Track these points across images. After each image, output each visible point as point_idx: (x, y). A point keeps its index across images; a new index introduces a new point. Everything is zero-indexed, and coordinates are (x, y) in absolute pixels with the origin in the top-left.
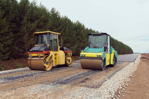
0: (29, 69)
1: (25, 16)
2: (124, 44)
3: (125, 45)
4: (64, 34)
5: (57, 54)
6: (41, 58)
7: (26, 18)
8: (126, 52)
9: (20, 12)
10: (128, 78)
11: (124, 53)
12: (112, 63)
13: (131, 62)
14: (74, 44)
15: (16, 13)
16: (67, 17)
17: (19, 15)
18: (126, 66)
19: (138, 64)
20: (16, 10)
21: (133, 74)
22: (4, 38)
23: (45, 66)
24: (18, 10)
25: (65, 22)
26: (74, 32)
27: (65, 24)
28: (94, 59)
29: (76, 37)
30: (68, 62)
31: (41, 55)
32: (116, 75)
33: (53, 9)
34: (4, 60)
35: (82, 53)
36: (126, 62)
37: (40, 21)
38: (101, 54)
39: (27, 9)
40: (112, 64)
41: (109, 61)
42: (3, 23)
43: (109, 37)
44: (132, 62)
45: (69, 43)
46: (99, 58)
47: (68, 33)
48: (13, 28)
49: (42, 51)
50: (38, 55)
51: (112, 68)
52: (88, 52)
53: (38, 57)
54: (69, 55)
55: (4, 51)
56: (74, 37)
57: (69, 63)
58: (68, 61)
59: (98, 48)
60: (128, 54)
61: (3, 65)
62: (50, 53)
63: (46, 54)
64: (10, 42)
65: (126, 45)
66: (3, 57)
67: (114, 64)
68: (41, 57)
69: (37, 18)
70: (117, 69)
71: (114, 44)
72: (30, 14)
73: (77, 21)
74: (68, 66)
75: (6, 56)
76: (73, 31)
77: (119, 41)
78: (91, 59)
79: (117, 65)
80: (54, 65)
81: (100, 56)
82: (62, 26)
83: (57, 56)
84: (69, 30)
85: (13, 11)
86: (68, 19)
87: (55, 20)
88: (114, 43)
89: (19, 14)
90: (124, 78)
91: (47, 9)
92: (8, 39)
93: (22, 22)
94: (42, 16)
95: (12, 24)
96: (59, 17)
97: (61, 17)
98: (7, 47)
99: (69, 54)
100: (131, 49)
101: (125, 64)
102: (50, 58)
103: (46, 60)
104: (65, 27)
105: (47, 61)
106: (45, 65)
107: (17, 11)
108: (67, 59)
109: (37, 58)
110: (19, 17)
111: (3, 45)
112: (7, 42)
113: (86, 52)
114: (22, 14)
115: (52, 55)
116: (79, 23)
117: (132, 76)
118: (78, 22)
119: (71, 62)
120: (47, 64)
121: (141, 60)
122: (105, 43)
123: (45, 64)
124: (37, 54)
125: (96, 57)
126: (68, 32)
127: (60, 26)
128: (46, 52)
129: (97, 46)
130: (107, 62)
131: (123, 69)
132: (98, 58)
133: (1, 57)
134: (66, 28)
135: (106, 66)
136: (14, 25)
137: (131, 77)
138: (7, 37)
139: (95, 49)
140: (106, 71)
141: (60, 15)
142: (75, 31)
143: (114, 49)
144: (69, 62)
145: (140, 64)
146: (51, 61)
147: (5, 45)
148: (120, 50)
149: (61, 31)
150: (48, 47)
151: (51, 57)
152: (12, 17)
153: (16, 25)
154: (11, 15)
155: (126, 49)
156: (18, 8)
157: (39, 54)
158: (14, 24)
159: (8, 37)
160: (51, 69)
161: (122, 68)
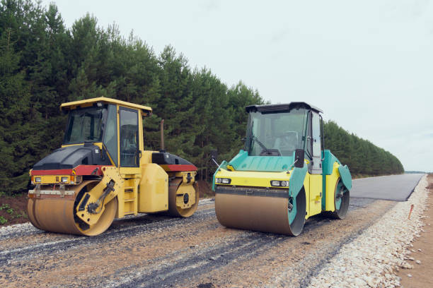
0: (34, 229)
1: (82, 67)
2: (376, 147)
3: (378, 149)
4: (198, 116)
5: (136, 176)
6: (66, 192)
7: (83, 71)
8: (384, 169)
9: (67, 57)
10: (388, 276)
11: (377, 170)
12: (331, 207)
13: (398, 201)
14: (228, 145)
15: (58, 59)
16: (210, 72)
17: (66, 65)
18: (381, 216)
19: (424, 207)
20: (57, 52)
21: (409, 252)
22: (17, 129)
23: (85, 219)
24: (62, 52)
25: (203, 85)
26: (229, 114)
27: (203, 92)
28: (261, 194)
29: (235, 128)
30: (180, 203)
31: (67, 180)
32: (338, 259)
33: (168, 49)
34: (15, 192)
35: (221, 174)
36: (382, 202)
37: (128, 81)
38: (283, 176)
39: (86, 47)
40: (333, 210)
41: (320, 200)
42: (13, 86)
43: (316, 117)
44: (403, 201)
45: (213, 143)
46: (278, 190)
47: (212, 115)
48: (49, 102)
49: (71, 167)
50: (57, 180)
51: (331, 226)
52: (245, 169)
53: (57, 186)
54: (185, 180)
55: (14, 166)
56: (229, 128)
57: (186, 207)
58: (182, 198)
59: (279, 155)
60: (389, 173)
61: (6, 209)
62: (105, 173)
63: (86, 178)
64: (35, 140)
65: (383, 150)
66: (11, 184)
67: (338, 208)
68: (69, 187)
69: (118, 74)
70: (349, 230)
71: (348, 148)
72: (95, 61)
73: (238, 83)
74: (181, 217)
75: (20, 182)
76: (226, 108)
77: (361, 139)
78: (250, 194)
79: (352, 212)
80: (121, 216)
81: (281, 182)
82: (193, 95)
83: (136, 182)
84: (214, 106)
85: (49, 53)
86: (212, 77)
87: (174, 79)
88: (347, 144)
89: (63, 61)
90: (370, 279)
91: (150, 49)
92: (29, 132)
93: (72, 85)
94: (133, 67)
95: (44, 90)
96: (186, 71)
97: (192, 71)
98: (25, 154)
99: (184, 175)
100: (397, 160)
101: (378, 207)
102: (104, 190)
103: (88, 197)
104: (202, 98)
105: (92, 200)
106: (84, 215)
107: (60, 53)
108: (179, 192)
109: (54, 192)
110: (66, 71)
111: (11, 150)
112: (25, 141)
113: (235, 170)
114: (74, 61)
115: (112, 181)
116: (244, 88)
117: (408, 265)
118: (240, 85)
119: (194, 202)
120: (90, 211)
121: (429, 195)
122: (304, 138)
123: (85, 212)
124: (55, 177)
125: (269, 185)
126: (211, 112)
127: (187, 96)
128: (89, 170)
129: (277, 147)
130: (312, 203)
131: (370, 230)
132: (276, 191)
133: (6, 184)
134: (205, 102)
135: (307, 217)
136: (48, 93)
137: (403, 268)
138: (24, 126)
139: (268, 158)
140: (305, 241)
141: (187, 65)
142: (232, 108)
143: (336, 159)
144: (186, 202)
145: (428, 207)
146: (110, 202)
147: (18, 149)
148: (364, 164)
149: (190, 110)
150: (97, 151)
151: (109, 188)
152: (44, 71)
153: (55, 92)
154: (41, 63)
155: (383, 161)
156: (63, 46)
157: (60, 177)
158: (50, 91)
159: (27, 126)
160: (109, 229)
161: (366, 228)
